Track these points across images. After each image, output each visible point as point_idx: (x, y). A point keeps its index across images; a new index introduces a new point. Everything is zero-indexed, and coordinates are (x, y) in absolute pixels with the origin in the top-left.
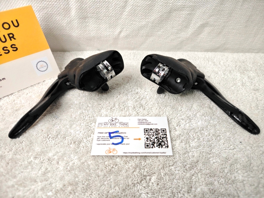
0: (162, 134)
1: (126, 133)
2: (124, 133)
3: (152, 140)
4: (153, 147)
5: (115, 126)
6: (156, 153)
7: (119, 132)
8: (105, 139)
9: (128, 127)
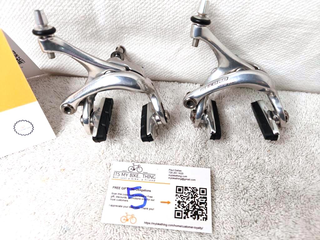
0: (201, 198)
1: (150, 191)
2: (148, 191)
3: (185, 205)
4: (186, 216)
5: (137, 178)
6: (189, 227)
7: (141, 189)
8: (122, 199)
9: (154, 182)
